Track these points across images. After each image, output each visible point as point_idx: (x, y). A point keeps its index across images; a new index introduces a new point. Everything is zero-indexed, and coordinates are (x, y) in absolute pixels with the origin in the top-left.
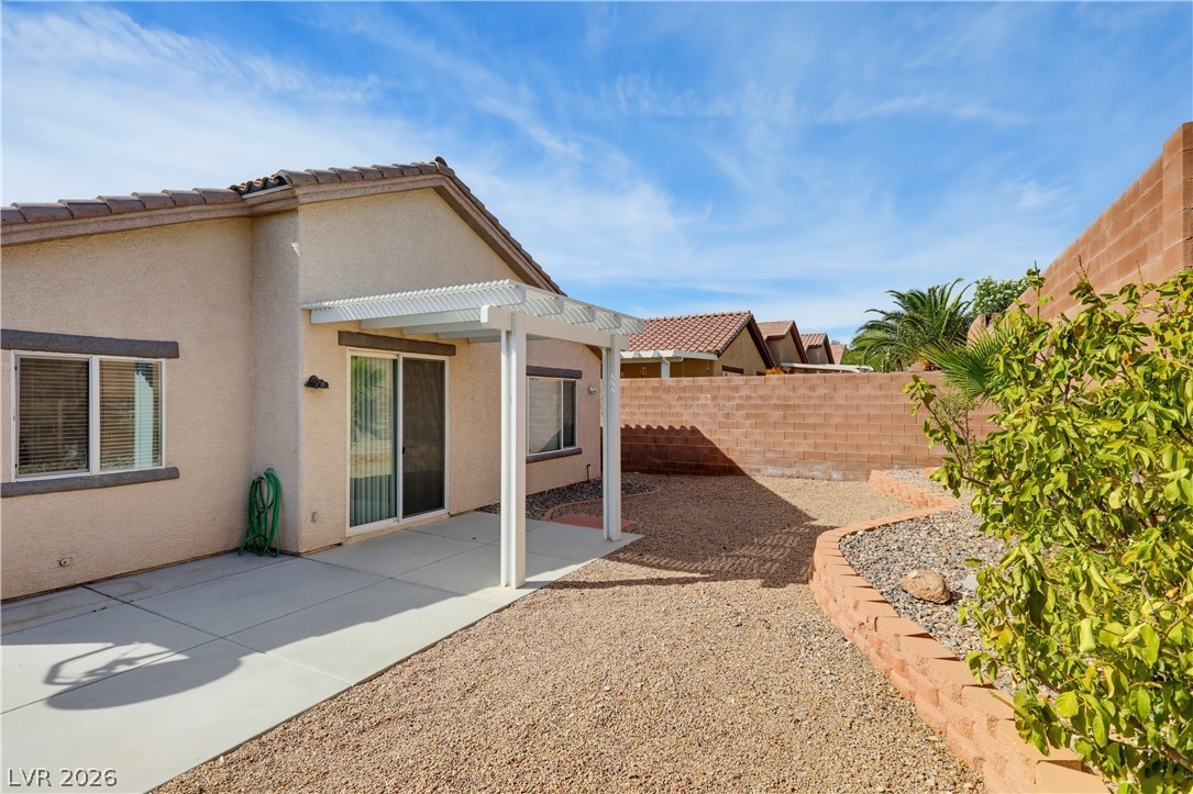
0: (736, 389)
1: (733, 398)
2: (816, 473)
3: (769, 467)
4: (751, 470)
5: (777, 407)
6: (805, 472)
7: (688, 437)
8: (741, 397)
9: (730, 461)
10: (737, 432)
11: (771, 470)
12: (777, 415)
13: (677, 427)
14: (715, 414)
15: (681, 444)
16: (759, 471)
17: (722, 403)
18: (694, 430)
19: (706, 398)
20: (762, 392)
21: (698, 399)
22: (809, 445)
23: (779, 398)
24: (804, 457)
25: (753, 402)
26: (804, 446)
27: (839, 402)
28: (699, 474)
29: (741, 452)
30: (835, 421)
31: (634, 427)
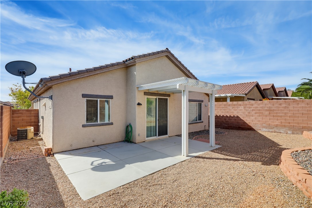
0: (252, 105)
1: (251, 108)
2: (282, 131)
3: (264, 128)
4: (257, 129)
5: (268, 110)
6: (277, 131)
7: (236, 119)
8: (254, 107)
9: (250, 126)
10: (252, 118)
11: (264, 129)
12: (267, 113)
13: (232, 116)
14: (245, 112)
15: (233, 121)
16: (260, 130)
17: (247, 109)
18: (238, 117)
19: (242, 108)
20: (261, 106)
21: (239, 108)
22: (279, 122)
23: (268, 107)
24: (277, 126)
25: (258, 109)
26: (277, 123)
27: (291, 109)
28: (239, 130)
29: (254, 124)
30: (289, 115)
31: (218, 116)
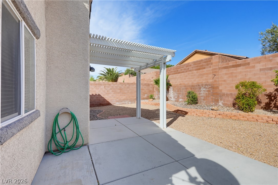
0: (110, 85)
1: (109, 87)
2: (126, 103)
3: (117, 102)
4: (113, 104)
5: (119, 89)
6: (124, 103)
7: (98, 97)
8: (111, 87)
9: (109, 102)
10: (110, 95)
11: (117, 103)
12: (119, 91)
13: (94, 94)
14: (105, 91)
15: (95, 99)
16: (115, 104)
17: (106, 88)
18: (99, 95)
19: (103, 87)
20: (116, 86)
21: (100, 87)
22: (125, 97)
23: (119, 87)
24: (124, 100)
25: (114, 88)
26: (124, 97)
27: (131, 88)
28: (100, 106)
29: (111, 100)
30: (130, 92)
